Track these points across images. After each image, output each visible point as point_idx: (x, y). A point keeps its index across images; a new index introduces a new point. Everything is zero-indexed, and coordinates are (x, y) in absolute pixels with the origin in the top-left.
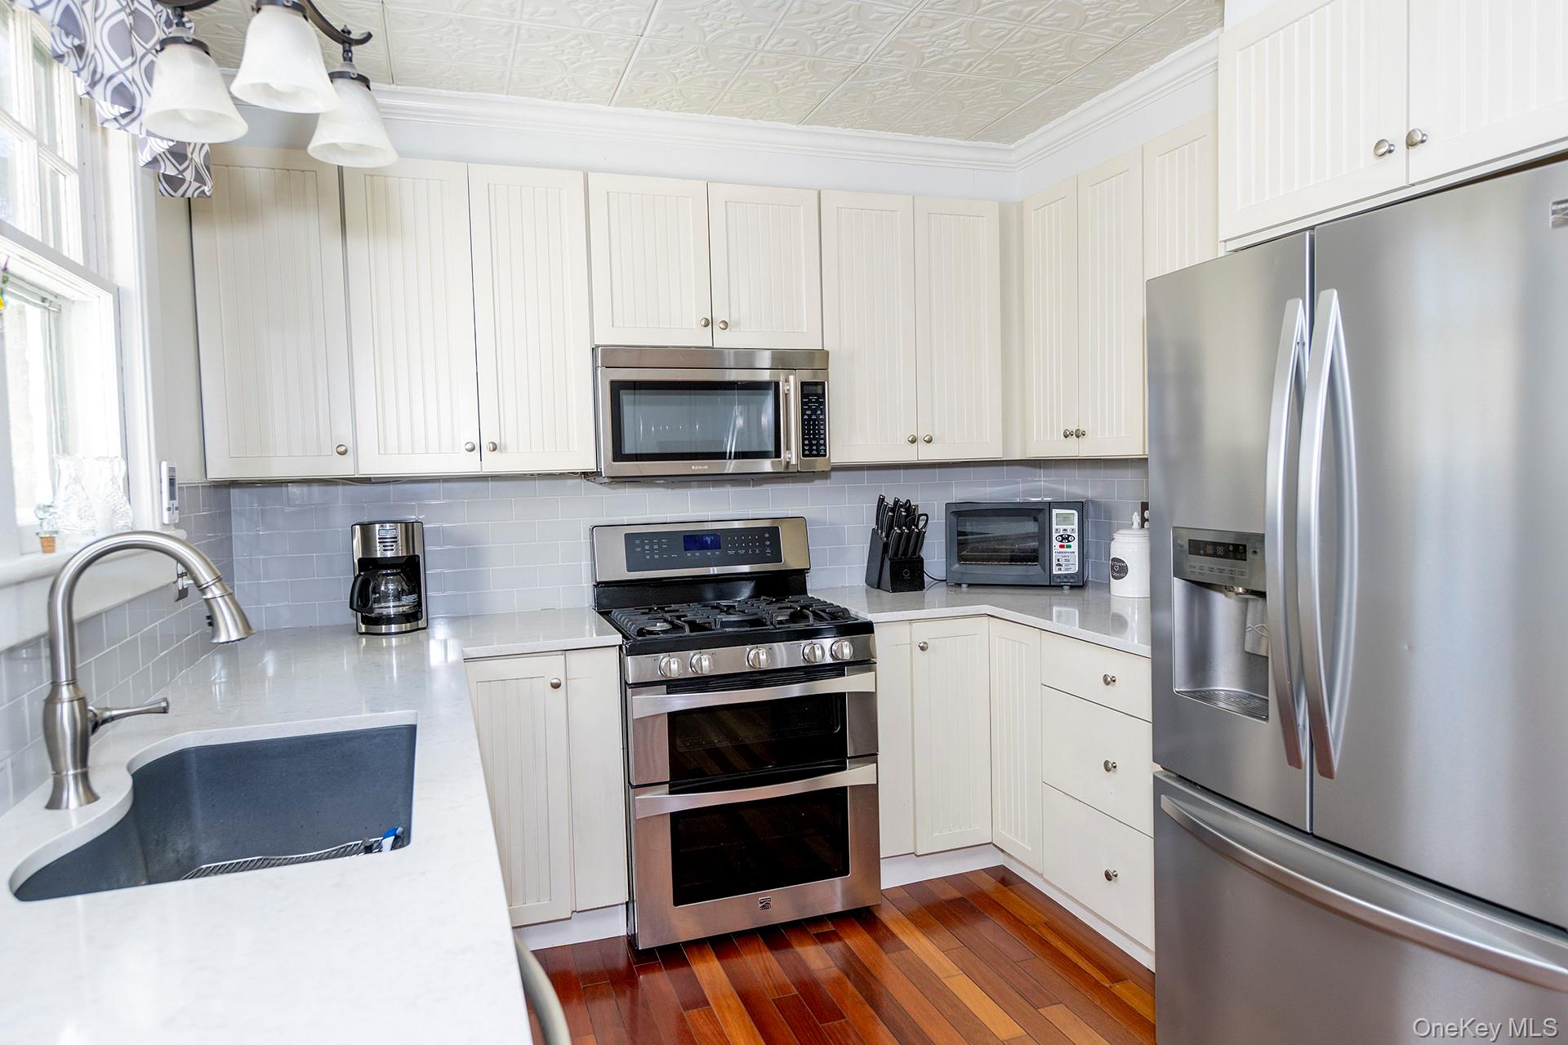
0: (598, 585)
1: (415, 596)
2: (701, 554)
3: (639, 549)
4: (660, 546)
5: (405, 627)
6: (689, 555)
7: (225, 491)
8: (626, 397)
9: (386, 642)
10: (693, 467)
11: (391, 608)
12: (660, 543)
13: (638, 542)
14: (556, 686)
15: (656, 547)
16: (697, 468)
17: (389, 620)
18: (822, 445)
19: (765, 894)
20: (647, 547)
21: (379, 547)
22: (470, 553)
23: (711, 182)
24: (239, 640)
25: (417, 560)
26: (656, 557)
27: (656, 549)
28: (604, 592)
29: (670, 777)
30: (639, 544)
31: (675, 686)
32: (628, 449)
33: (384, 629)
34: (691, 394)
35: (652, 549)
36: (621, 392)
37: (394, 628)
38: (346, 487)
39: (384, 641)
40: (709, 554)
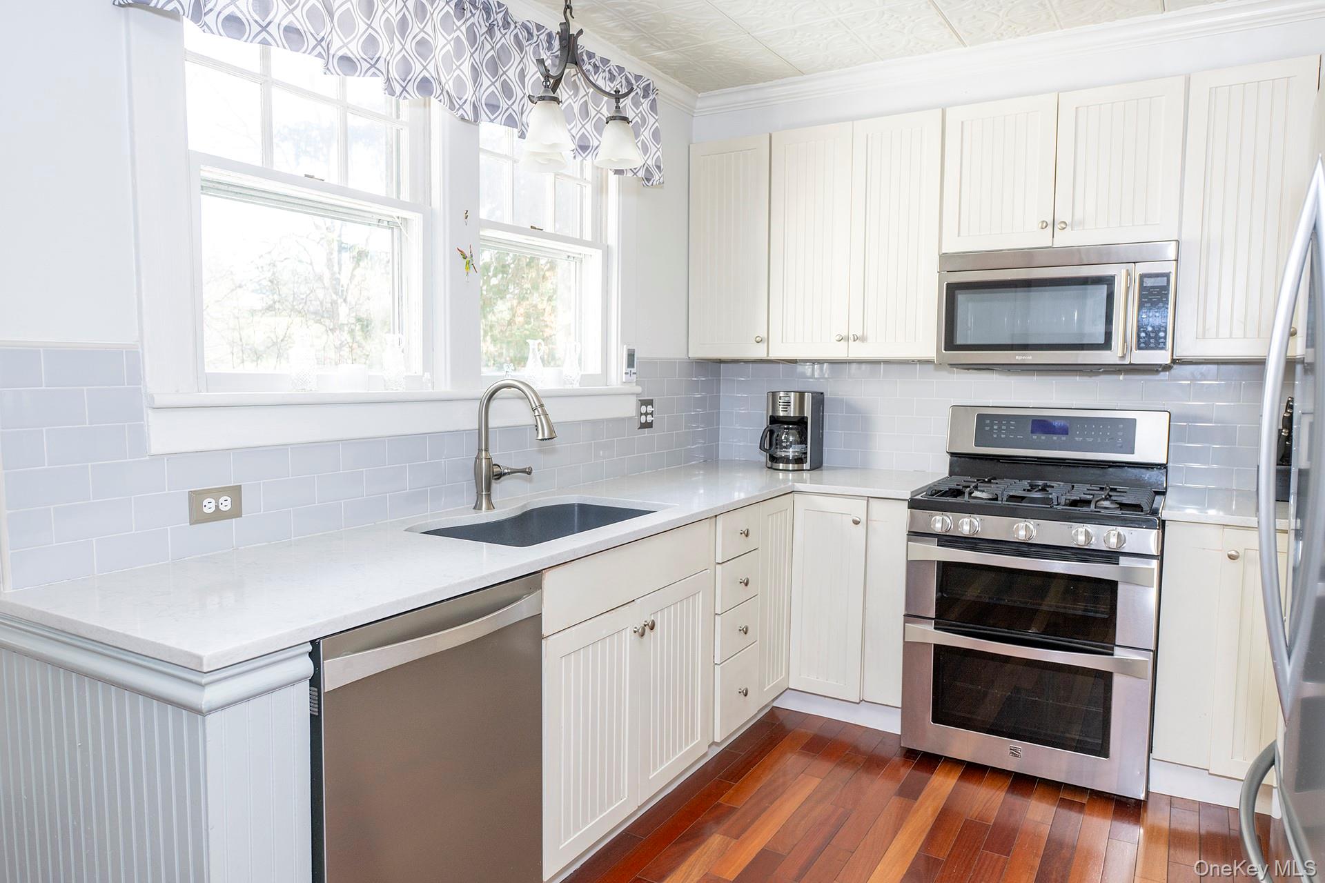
0: (952, 454)
1: (804, 446)
2: (1046, 437)
3: (987, 428)
4: (1008, 428)
5: (796, 466)
6: (1035, 437)
7: (719, 364)
8: (961, 298)
9: (783, 476)
10: (1017, 357)
11: (791, 452)
12: (1008, 425)
13: (988, 422)
14: (856, 523)
15: (1004, 427)
16: (1021, 358)
17: (786, 460)
18: (1162, 338)
19: (1016, 744)
20: (995, 427)
21: (780, 408)
22: (860, 420)
23: (1061, 92)
24: (549, 439)
25: (805, 420)
26: (1003, 436)
27: (1004, 430)
28: (957, 461)
29: (936, 615)
30: (987, 423)
31: (946, 540)
32: (960, 341)
33: (781, 466)
34: (1016, 292)
35: (1000, 429)
36: (957, 292)
37: (791, 467)
38: (785, 365)
39: (781, 475)
40: (1055, 438)
